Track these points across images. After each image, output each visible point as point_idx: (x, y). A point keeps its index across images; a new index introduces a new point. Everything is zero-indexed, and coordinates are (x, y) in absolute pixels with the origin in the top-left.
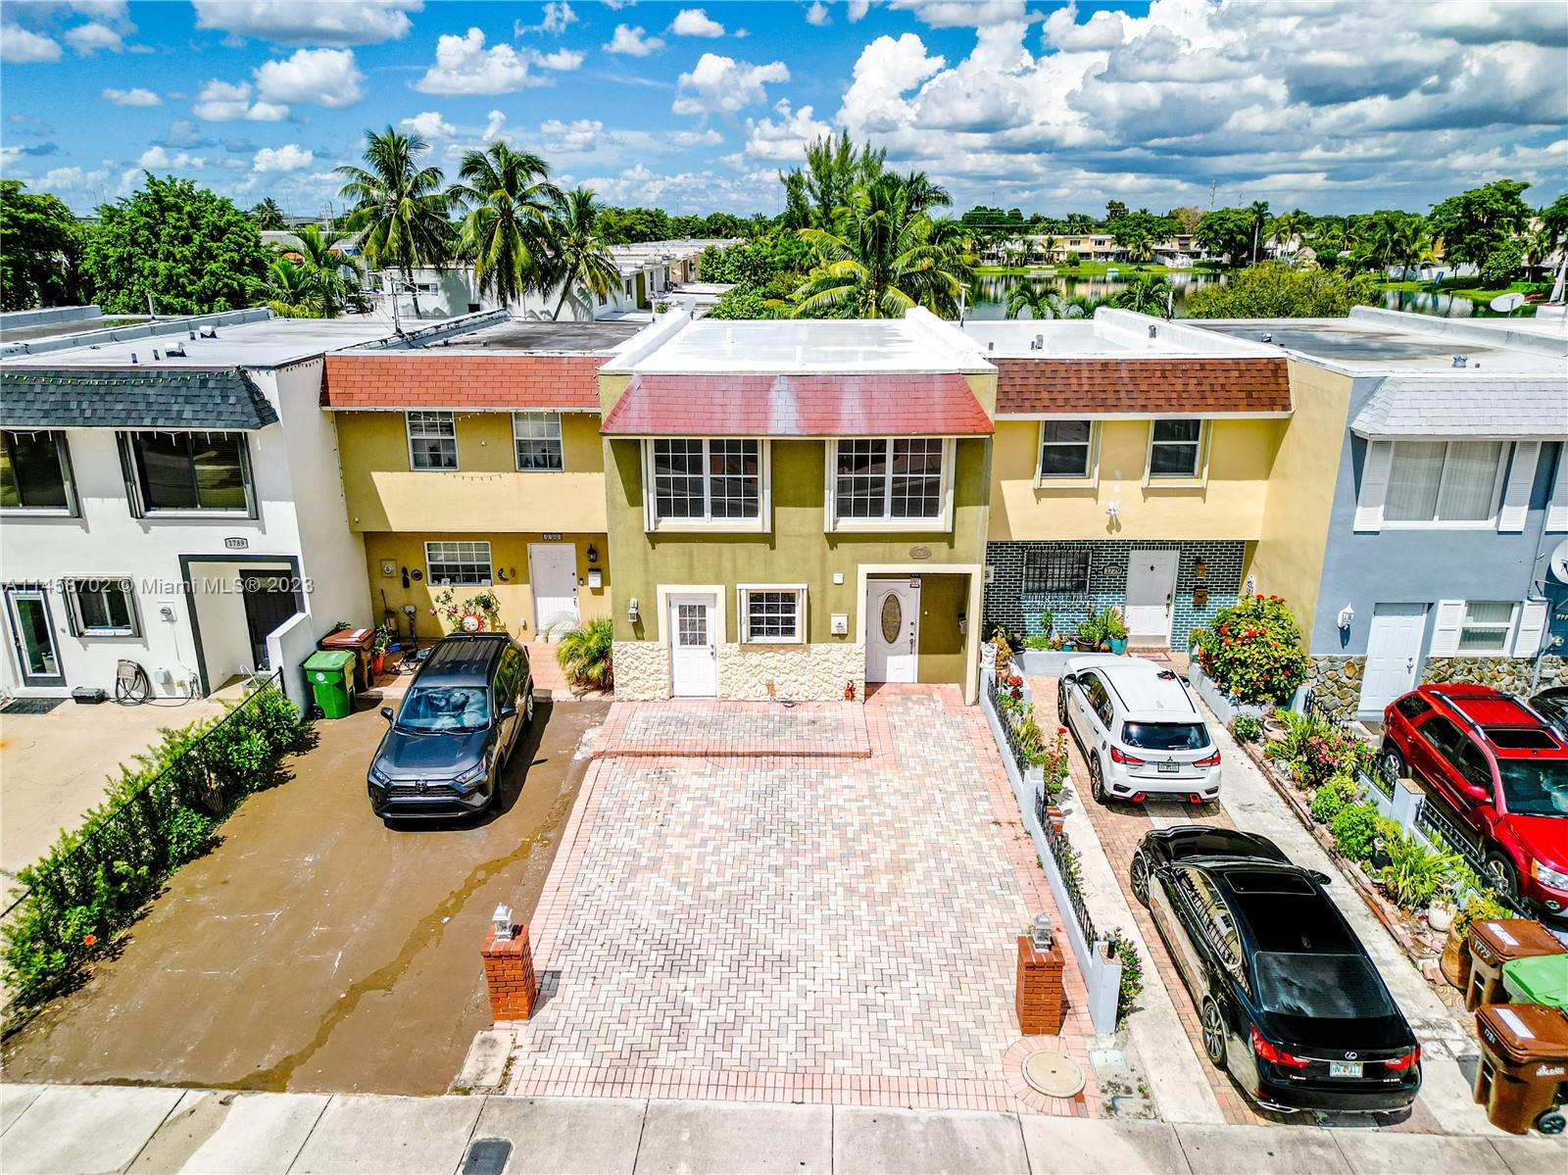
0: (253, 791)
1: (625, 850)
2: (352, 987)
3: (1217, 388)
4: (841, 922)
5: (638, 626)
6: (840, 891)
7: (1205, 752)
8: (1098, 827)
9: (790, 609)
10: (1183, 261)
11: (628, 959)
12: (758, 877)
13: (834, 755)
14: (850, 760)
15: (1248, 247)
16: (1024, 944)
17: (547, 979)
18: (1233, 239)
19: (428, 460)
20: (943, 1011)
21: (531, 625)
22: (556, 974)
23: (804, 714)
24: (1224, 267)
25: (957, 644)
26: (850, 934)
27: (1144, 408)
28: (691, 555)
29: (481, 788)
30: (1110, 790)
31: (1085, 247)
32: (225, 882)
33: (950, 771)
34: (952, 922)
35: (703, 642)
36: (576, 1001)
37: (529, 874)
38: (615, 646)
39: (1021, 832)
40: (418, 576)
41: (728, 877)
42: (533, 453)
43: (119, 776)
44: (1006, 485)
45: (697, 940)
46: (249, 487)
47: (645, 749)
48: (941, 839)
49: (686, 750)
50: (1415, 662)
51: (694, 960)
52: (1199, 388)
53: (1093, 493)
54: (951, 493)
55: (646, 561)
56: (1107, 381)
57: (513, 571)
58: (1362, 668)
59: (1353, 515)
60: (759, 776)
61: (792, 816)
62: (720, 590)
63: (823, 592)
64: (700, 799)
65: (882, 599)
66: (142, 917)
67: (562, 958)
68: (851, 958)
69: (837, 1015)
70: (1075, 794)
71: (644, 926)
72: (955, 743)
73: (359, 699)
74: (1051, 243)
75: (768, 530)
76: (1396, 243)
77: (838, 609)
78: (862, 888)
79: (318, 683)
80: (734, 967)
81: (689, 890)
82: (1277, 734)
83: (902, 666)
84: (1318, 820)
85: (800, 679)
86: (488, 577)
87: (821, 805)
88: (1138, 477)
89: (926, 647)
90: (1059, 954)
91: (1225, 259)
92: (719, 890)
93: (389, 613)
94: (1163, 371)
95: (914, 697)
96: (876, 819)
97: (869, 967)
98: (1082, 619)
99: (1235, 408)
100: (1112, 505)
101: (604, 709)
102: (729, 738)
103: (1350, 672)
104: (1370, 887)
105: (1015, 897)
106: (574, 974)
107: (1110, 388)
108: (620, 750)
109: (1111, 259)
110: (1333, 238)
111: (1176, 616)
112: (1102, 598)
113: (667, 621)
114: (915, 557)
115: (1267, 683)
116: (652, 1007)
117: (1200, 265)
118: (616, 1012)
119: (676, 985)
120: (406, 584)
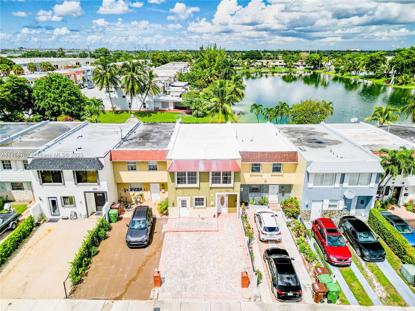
0: (102, 240)
1: (174, 253)
2: (129, 281)
3: (284, 157)
4: (212, 267)
5: (173, 204)
6: (212, 261)
7: (278, 232)
8: (259, 246)
9: (203, 201)
10: (302, 68)
11: (176, 275)
12: (198, 259)
13: (211, 231)
14: (214, 232)
15: (318, 64)
16: (242, 273)
17: (163, 279)
18: (314, 62)
19: (131, 169)
20: (229, 284)
21: (150, 199)
22: (164, 278)
23: (205, 221)
24: (312, 69)
25: (235, 206)
26: (214, 269)
27: (270, 161)
28: (184, 191)
29: (147, 241)
30: (261, 239)
31: (277, 63)
32: (102, 260)
33: (233, 234)
34: (232, 267)
35: (186, 206)
36: (168, 283)
37: (157, 258)
38: (169, 208)
39: (245, 248)
40: (128, 190)
41: (192, 259)
42: (151, 167)
43: (83, 242)
44: (245, 174)
45: (188, 271)
46: (98, 179)
47: (175, 230)
48: (231, 250)
49: (183, 231)
50: (320, 211)
51: (187, 275)
52: (281, 157)
53: (261, 176)
54: (233, 180)
55: (175, 193)
56: (263, 156)
57: (147, 189)
58: (310, 212)
59: (308, 185)
60: (197, 236)
61: (204, 245)
62: (189, 198)
63: (209, 198)
64: (187, 241)
65: (221, 197)
66: (89, 268)
67: (165, 275)
68: (214, 274)
69: (212, 285)
70: (256, 239)
71: (178, 269)
72: (234, 228)
73: (119, 218)
74: (268, 63)
75: (199, 187)
76: (354, 66)
77: (212, 201)
78: (216, 260)
79: (111, 216)
80: (194, 276)
81: (186, 261)
82: (294, 226)
83: (225, 210)
84: (298, 245)
85: (205, 214)
86: (142, 190)
87: (209, 242)
88: (269, 173)
89: (229, 206)
90: (247, 275)
91: (312, 67)
92: (191, 261)
93: (122, 197)
94: (274, 154)
95: (227, 216)
96: (219, 245)
97: (217, 276)
98: (260, 198)
99: (288, 161)
100: (265, 178)
101: (167, 220)
102: (191, 227)
103: (308, 213)
104: (304, 258)
105: (243, 262)
106: (167, 278)
107: (264, 157)
108: (171, 230)
109: (283, 67)
110: (340, 62)
111: (279, 197)
112: (264, 194)
113: (179, 203)
114: (227, 191)
115: (293, 215)
116: (181, 284)
117: (306, 69)
118: (175, 285)
119: (184, 280)
120: (125, 192)
